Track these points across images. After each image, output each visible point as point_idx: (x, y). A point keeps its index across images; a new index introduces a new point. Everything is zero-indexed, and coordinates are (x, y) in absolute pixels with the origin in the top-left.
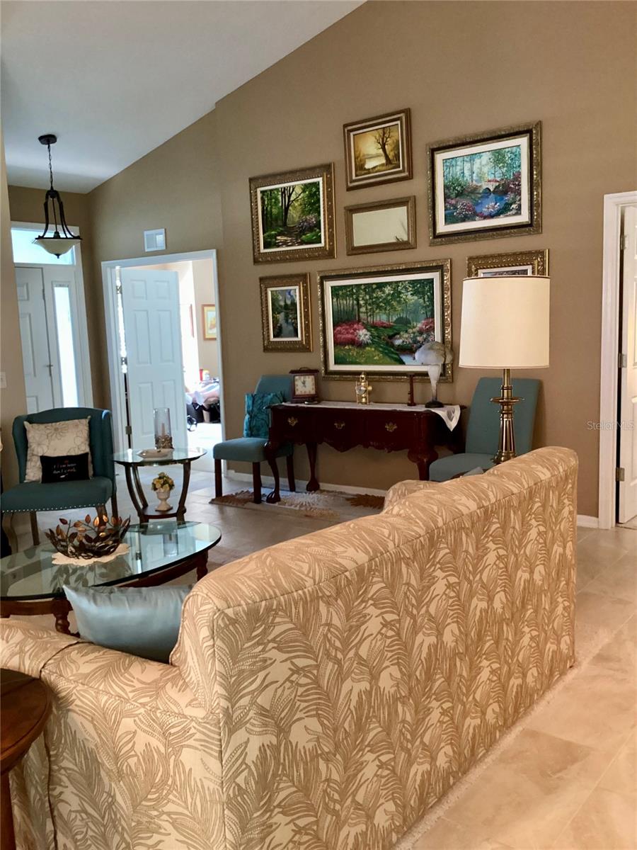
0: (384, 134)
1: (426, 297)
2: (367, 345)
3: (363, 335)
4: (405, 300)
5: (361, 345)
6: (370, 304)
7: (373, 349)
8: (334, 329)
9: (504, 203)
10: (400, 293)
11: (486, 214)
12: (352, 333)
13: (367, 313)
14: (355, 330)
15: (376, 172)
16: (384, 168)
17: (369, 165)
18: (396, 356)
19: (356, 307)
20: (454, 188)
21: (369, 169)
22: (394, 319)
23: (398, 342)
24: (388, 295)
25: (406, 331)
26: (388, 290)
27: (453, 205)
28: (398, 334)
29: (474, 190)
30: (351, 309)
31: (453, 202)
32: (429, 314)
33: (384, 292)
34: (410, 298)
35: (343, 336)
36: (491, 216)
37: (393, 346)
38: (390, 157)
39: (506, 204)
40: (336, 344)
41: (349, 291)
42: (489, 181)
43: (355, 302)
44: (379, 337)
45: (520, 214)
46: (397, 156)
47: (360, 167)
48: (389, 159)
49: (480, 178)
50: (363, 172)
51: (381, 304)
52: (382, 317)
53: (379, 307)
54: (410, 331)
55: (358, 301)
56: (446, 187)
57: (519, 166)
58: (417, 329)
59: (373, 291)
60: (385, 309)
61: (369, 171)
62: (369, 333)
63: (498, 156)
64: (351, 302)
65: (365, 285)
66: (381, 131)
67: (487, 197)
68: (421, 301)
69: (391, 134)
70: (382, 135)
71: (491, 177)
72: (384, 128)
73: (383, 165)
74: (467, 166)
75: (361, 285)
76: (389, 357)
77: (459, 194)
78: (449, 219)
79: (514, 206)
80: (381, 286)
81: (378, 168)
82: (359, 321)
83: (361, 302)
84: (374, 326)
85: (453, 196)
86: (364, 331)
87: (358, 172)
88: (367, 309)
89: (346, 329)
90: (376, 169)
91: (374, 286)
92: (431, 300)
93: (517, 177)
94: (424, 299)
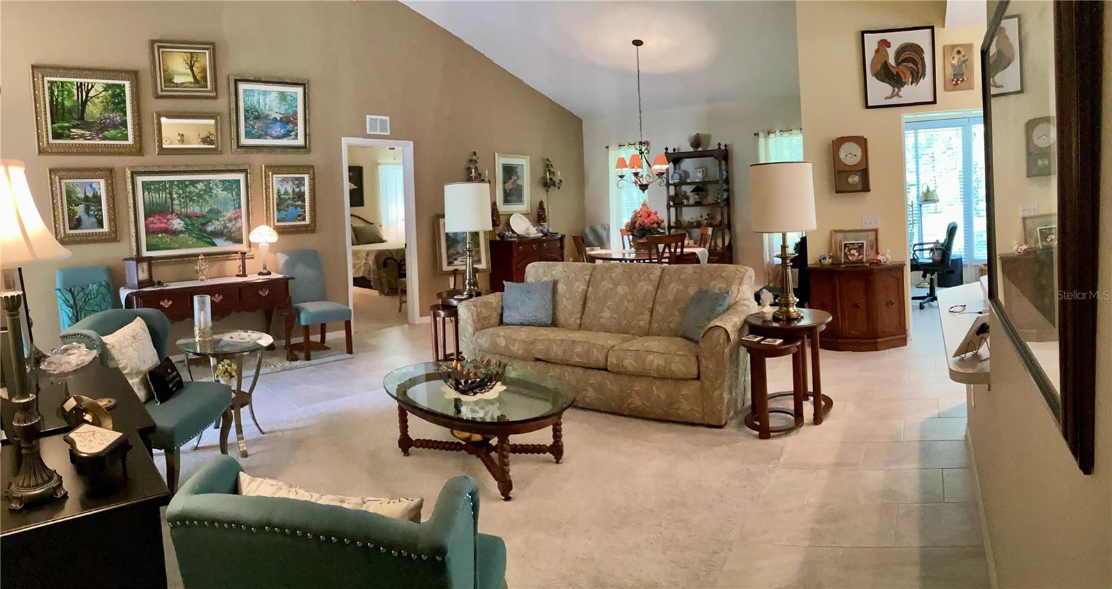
0: (192, 57)
1: (234, 192)
2: (181, 232)
3: (177, 224)
4: (216, 195)
5: (175, 233)
6: (183, 198)
7: (187, 235)
8: (146, 220)
9: (287, 129)
10: (211, 189)
11: (275, 135)
12: (165, 223)
13: (180, 205)
14: (168, 220)
15: (184, 87)
16: (192, 85)
17: (177, 80)
18: (209, 240)
19: (169, 200)
20: (252, 113)
21: (177, 84)
22: (207, 210)
23: (210, 228)
24: (202, 190)
25: (218, 220)
26: (200, 186)
27: (252, 125)
28: (211, 221)
29: (267, 117)
30: (164, 202)
31: (251, 123)
32: (237, 206)
33: (196, 188)
34: (219, 192)
35: (155, 226)
36: (278, 137)
37: (205, 232)
38: (198, 78)
39: (288, 131)
40: (148, 233)
41: (162, 186)
42: (277, 113)
43: (168, 195)
44: (193, 225)
45: (297, 139)
46: (205, 78)
47: (169, 80)
48: (197, 80)
49: (271, 110)
50: (172, 85)
51: (194, 198)
52: (194, 208)
53: (192, 200)
54: (221, 219)
55: (171, 194)
56: (246, 111)
57: (297, 107)
58: (227, 217)
59: (187, 186)
60: (198, 202)
61: (177, 85)
62: (183, 223)
63: (283, 97)
64: (164, 196)
65: (178, 181)
66: (189, 55)
67: (275, 124)
68: (230, 195)
69: (199, 59)
70: (190, 58)
71: (278, 110)
72: (192, 53)
73: (191, 83)
74: (262, 98)
75: (174, 181)
76: (202, 241)
77: (257, 118)
78: (248, 135)
79: (293, 133)
80: (193, 183)
81: (187, 85)
82: (173, 212)
83: (175, 196)
84: (188, 216)
85: (251, 118)
86: (179, 221)
87: (167, 84)
88: (180, 201)
89: (159, 220)
90: (185, 85)
91: (187, 183)
92: (238, 194)
93: (295, 113)
94: (232, 194)
